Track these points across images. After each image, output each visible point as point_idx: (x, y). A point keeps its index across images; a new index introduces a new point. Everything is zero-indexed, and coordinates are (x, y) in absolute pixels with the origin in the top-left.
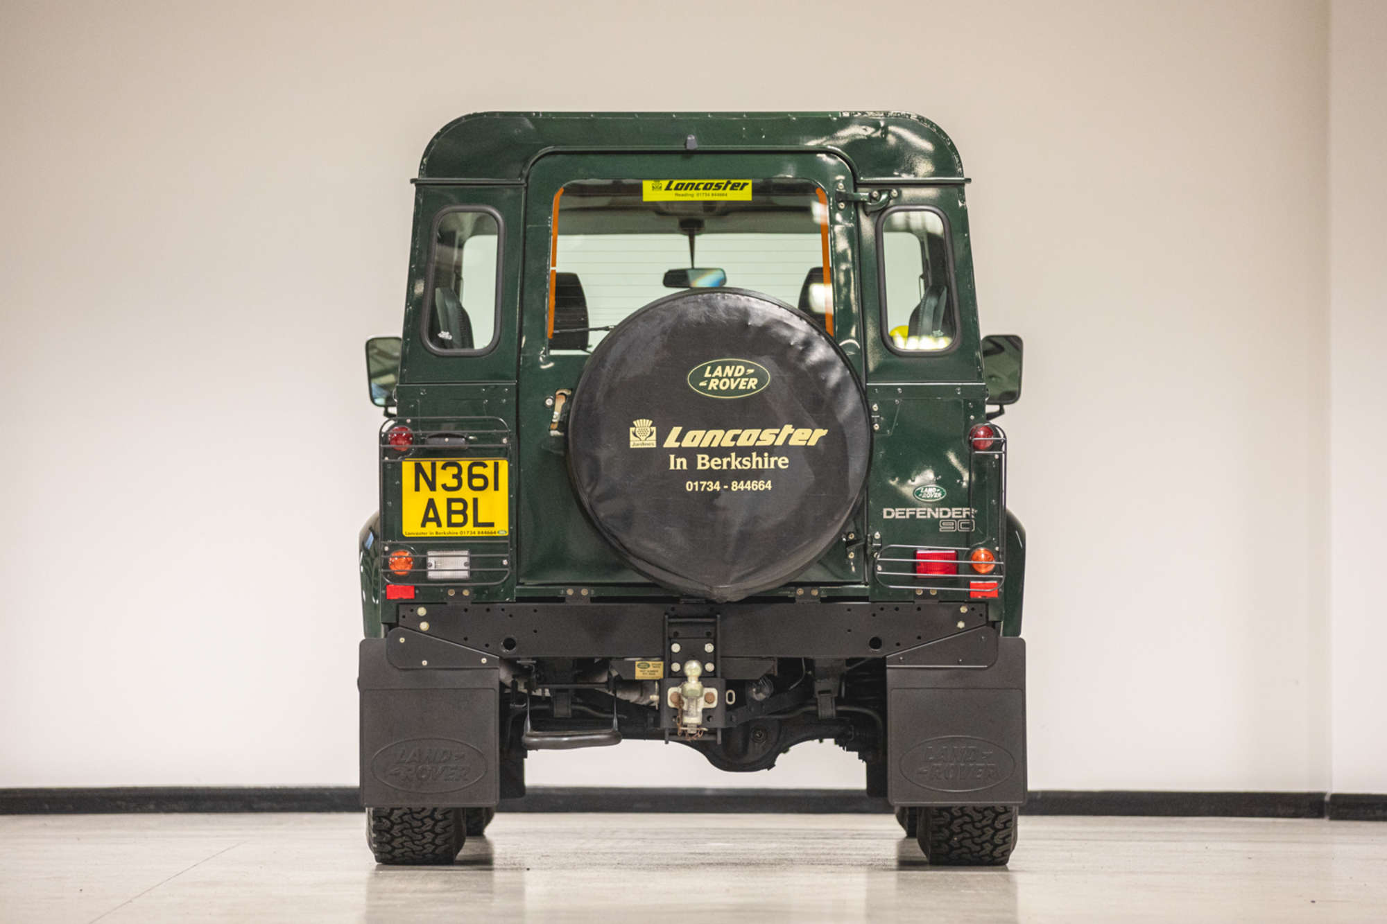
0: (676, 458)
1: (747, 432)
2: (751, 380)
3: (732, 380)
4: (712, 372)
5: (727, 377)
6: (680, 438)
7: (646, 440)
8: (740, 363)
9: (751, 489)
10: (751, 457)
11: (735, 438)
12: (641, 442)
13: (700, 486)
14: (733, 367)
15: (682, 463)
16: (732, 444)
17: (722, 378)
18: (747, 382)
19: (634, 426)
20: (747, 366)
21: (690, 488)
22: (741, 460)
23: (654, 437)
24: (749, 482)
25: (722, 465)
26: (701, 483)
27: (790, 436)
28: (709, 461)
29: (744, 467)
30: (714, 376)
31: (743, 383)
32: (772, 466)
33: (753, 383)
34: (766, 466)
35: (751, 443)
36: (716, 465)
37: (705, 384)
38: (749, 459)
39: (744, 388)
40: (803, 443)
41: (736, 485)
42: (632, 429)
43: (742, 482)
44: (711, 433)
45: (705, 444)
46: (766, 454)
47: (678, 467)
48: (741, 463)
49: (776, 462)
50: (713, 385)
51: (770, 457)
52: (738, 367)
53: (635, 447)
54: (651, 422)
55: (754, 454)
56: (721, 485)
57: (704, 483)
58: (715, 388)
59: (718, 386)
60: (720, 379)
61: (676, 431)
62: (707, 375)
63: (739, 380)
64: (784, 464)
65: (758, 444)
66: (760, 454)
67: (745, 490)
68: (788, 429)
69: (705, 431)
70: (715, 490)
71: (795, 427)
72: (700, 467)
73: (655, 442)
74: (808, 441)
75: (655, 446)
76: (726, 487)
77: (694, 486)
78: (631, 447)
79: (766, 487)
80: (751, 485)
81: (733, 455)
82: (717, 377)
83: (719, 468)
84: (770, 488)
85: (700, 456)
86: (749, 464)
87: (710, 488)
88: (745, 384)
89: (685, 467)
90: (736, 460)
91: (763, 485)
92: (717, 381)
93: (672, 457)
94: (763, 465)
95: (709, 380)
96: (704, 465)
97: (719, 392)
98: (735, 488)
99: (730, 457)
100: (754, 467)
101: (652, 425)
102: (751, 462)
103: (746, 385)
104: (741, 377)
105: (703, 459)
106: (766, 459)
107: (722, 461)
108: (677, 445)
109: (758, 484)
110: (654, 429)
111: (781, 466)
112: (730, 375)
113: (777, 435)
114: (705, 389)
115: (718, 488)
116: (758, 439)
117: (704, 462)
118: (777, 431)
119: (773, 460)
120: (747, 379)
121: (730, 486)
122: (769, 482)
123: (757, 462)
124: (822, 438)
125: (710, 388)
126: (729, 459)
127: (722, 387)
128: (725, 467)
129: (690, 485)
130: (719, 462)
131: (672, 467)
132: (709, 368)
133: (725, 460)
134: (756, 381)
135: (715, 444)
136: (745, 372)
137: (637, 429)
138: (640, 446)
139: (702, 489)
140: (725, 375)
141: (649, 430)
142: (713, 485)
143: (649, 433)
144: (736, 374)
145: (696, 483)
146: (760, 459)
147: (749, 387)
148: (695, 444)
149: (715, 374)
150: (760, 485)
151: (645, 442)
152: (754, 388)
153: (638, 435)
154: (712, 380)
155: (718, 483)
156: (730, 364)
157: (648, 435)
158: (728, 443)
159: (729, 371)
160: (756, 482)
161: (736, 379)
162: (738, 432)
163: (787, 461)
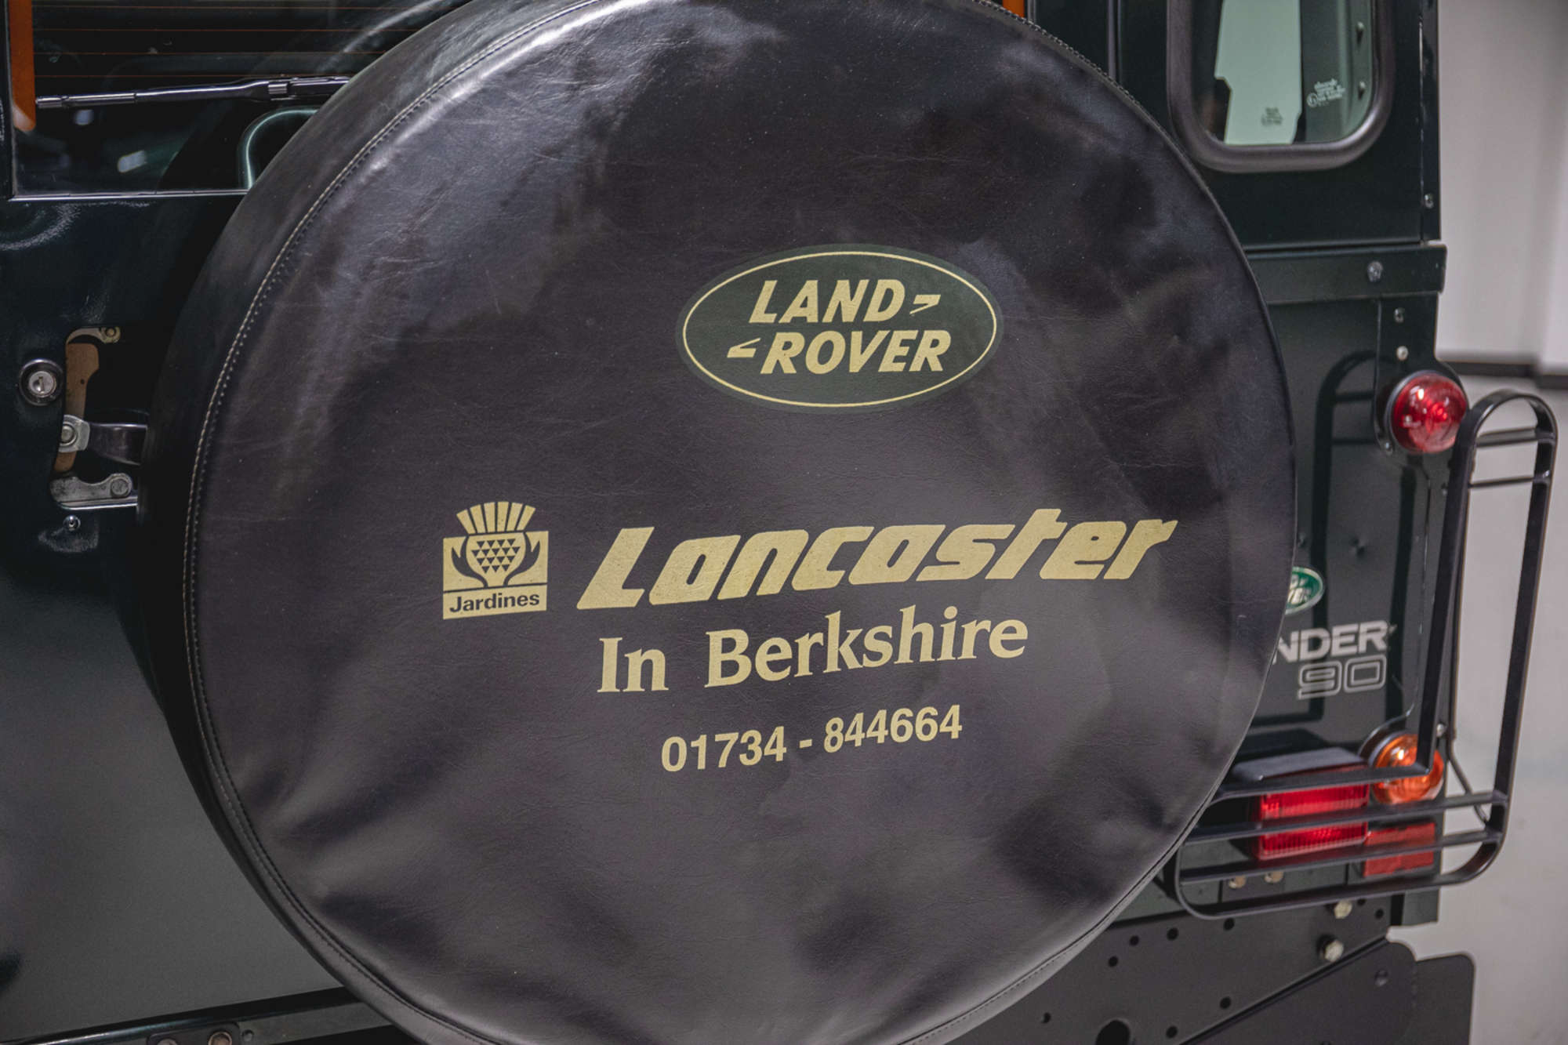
0: (623, 650)
1: (893, 535)
2: (929, 335)
3: (857, 336)
4: (779, 304)
5: (838, 324)
6: (645, 573)
7: (506, 585)
8: (888, 270)
9: (889, 737)
10: (897, 624)
11: (847, 557)
12: (487, 594)
13: (714, 749)
14: (863, 284)
15: (647, 667)
16: (833, 579)
17: (821, 327)
18: (913, 345)
19: (460, 531)
20: (917, 281)
21: (674, 760)
22: (862, 637)
23: (539, 571)
24: (882, 715)
25: (793, 662)
26: (719, 738)
27: (1048, 547)
28: (751, 652)
29: (868, 663)
30: (786, 319)
31: (895, 349)
32: (968, 653)
33: (933, 347)
34: (947, 654)
35: (900, 573)
36: (775, 666)
37: (750, 353)
38: (888, 630)
39: (900, 367)
40: (1092, 573)
41: (838, 734)
42: (452, 544)
43: (859, 718)
44: (761, 543)
45: (737, 588)
46: (951, 612)
47: (634, 684)
48: (858, 648)
49: (983, 637)
50: (779, 357)
51: (962, 619)
52: (883, 285)
53: (462, 614)
54: (530, 511)
55: (909, 613)
56: (791, 740)
57: (732, 737)
58: (789, 369)
59: (799, 361)
60: (809, 330)
61: (632, 542)
62: (760, 315)
63: (882, 335)
64: (1008, 645)
65: (930, 574)
66: (930, 614)
67: (869, 742)
68: (1045, 521)
69: (737, 538)
70: (768, 760)
71: (1071, 518)
72: (716, 679)
73: (542, 592)
74: (1107, 563)
75: (542, 606)
76: (806, 743)
77: (693, 753)
78: (447, 615)
79: (944, 729)
80: (888, 727)
81: (834, 619)
82: (798, 324)
83: (786, 673)
84: (955, 730)
85: (716, 638)
86: (885, 648)
87: (751, 755)
88: (904, 351)
89: (658, 684)
90: (843, 637)
91: (932, 723)
92: (797, 339)
93: (611, 645)
94: (937, 650)
95: (767, 334)
96: (730, 668)
97: (801, 381)
98: (834, 741)
99: (824, 628)
100: (904, 657)
101: (533, 526)
102: (895, 642)
103: (908, 359)
104: (892, 325)
105: (728, 645)
106: (949, 630)
107: (795, 648)
108: (632, 598)
109: (913, 720)
110: (541, 537)
111: (1000, 652)
112: (848, 316)
113: (1001, 546)
114: (747, 371)
115: (780, 752)
116: (930, 559)
117: (728, 657)
118: (1002, 531)
119: (971, 630)
120: (912, 335)
121: (819, 736)
122: (955, 710)
123: (917, 639)
124: (1158, 547)
125: (767, 368)
126: (818, 637)
127: (813, 365)
128: (804, 669)
129: (675, 748)
130: (786, 653)
131: (609, 685)
132: (770, 286)
133: (805, 643)
134: (944, 338)
135: (771, 586)
136: (908, 304)
137: (472, 544)
138: (482, 611)
139: (723, 762)
140: (828, 318)
141: (519, 539)
142: (763, 745)
143: (520, 557)
144: (873, 315)
145: (701, 743)
146: (927, 630)
147: (916, 366)
148: (701, 591)
149: (794, 311)
150: (920, 723)
151: (507, 592)
152: (936, 366)
153: (476, 567)
154: (781, 338)
155: (779, 732)
156: (853, 271)
157: (514, 565)
158: (817, 576)
159: (845, 299)
160: (909, 713)
161: (869, 331)
162: (856, 533)
163: (1022, 633)
